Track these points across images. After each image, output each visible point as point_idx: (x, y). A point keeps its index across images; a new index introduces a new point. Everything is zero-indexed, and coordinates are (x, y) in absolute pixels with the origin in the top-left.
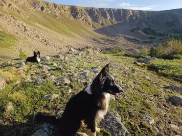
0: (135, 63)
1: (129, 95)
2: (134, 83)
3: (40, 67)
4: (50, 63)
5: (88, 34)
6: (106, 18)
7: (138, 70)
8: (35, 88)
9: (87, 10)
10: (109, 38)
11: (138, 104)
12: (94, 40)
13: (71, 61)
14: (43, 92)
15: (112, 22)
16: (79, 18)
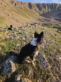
0: (57, 31)
1: (51, 46)
2: (55, 41)
3: (13, 32)
4: (18, 30)
5: (36, 17)
6: (46, 8)
7: (59, 34)
8: (11, 41)
9: (36, 5)
10: (46, 19)
11: (55, 50)
12: (39, 19)
13: (27, 30)
14: (13, 43)
15: (48, 11)
16: (32, 9)
